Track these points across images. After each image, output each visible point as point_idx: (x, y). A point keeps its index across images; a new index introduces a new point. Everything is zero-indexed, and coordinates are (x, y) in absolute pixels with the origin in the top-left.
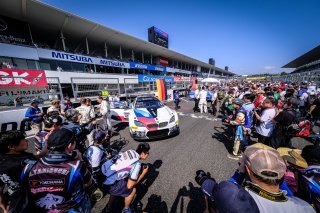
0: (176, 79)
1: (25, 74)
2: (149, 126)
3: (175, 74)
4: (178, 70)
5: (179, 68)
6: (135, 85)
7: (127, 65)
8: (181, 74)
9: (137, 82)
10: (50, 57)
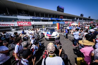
0: (66, 23)
1: (27, 23)
2: (49, 37)
3: (66, 21)
4: (66, 20)
5: (67, 19)
6: (52, 25)
7: (50, 19)
8: (68, 21)
9: (52, 24)
10: (32, 18)
